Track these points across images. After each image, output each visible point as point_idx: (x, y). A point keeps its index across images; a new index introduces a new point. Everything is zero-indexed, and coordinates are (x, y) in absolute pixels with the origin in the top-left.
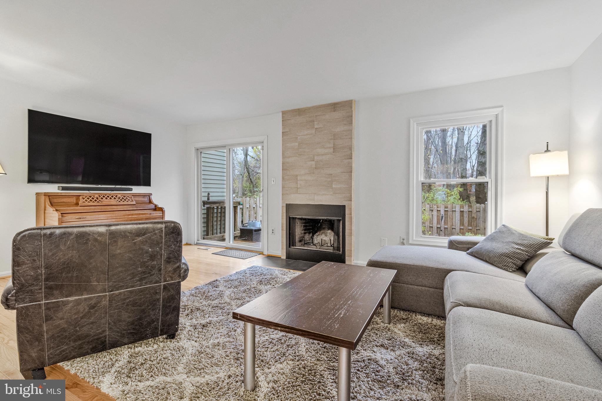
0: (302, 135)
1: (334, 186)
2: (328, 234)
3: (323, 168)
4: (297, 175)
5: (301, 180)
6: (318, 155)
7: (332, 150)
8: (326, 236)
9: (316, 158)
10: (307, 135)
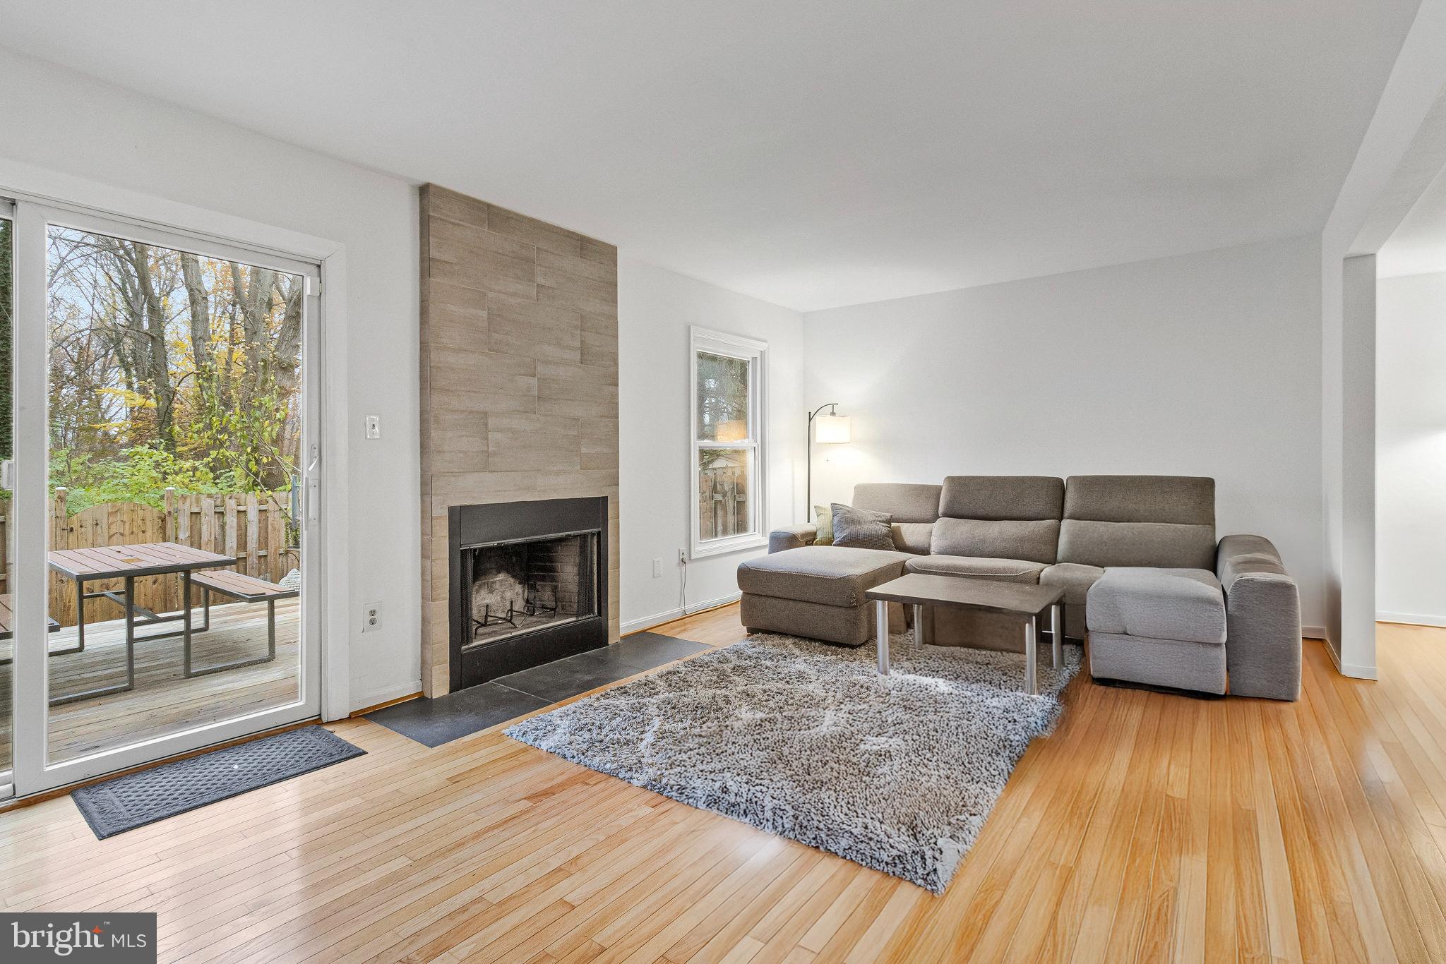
0: (499, 292)
1: (584, 450)
2: (497, 586)
3: (558, 399)
4: (486, 414)
5: (501, 431)
6: (546, 362)
7: (578, 356)
8: (491, 592)
9: (540, 368)
10: (514, 295)
